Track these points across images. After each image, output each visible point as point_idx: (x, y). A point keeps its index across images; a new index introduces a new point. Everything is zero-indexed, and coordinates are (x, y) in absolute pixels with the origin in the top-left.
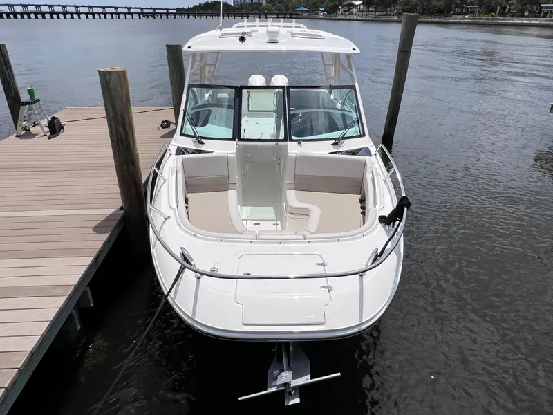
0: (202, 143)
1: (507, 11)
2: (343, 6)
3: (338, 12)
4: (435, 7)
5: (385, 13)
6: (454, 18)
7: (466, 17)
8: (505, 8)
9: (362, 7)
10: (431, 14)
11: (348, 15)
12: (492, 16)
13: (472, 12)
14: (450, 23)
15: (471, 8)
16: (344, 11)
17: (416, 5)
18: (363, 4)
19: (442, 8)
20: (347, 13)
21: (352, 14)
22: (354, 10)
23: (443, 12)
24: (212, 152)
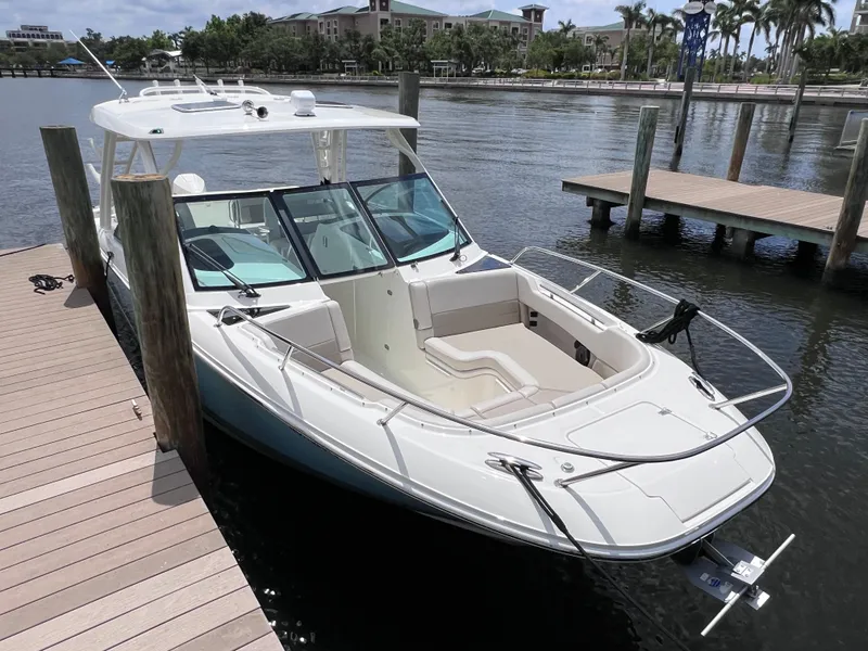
0: (257, 296)
1: (391, 68)
2: (150, 58)
3: (142, 67)
4: (297, 61)
5: (223, 69)
6: (326, 78)
7: (342, 75)
8: (388, 64)
9: (181, 59)
10: (293, 72)
11: (162, 72)
12: (376, 74)
13: (349, 69)
14: (325, 84)
15: (348, 64)
16: (153, 66)
17: (270, 59)
18: (182, 56)
19: (307, 63)
20: (159, 69)
21: (167, 70)
22: (171, 65)
23: (309, 70)
24: (287, 307)
